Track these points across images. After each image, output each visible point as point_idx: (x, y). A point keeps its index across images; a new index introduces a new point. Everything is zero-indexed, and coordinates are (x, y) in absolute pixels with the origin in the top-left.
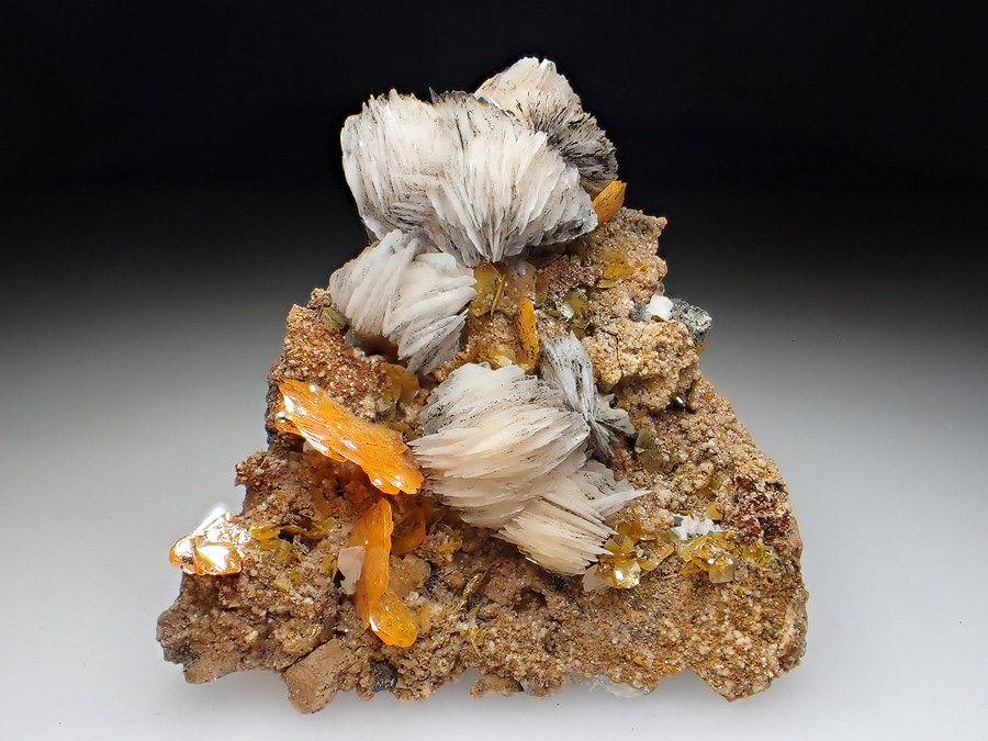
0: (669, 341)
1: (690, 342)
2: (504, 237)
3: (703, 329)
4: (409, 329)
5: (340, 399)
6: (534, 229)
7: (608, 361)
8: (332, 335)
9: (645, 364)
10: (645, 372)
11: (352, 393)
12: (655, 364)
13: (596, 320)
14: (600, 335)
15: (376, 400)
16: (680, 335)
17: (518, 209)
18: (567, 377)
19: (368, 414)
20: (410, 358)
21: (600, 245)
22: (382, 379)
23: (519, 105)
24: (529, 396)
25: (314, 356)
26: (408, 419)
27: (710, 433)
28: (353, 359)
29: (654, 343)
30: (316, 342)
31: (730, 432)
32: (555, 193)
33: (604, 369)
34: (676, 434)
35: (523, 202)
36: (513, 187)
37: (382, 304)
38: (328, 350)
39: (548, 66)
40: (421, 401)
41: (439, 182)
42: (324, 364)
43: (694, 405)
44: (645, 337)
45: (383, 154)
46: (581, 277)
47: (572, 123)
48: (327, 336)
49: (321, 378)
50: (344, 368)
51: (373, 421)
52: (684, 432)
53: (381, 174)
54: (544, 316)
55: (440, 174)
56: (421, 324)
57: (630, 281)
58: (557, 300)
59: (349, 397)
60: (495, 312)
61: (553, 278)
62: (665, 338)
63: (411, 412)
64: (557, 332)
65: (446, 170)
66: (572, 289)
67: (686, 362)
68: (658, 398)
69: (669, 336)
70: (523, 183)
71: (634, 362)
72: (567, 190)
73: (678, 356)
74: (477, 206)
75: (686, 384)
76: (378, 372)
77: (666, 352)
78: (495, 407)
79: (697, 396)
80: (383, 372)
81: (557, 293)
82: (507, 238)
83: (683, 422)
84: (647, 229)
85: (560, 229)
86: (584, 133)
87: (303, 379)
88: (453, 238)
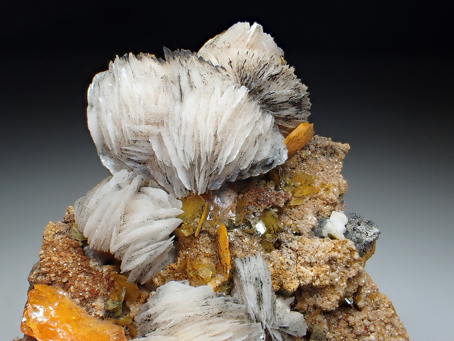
0: (339, 256)
1: (356, 256)
2: (207, 175)
3: (371, 239)
4: (129, 249)
5: (77, 300)
6: (231, 169)
7: (289, 272)
8: (75, 248)
9: (318, 277)
10: (317, 283)
11: (87, 296)
12: (326, 277)
13: (283, 236)
14: (285, 250)
15: (106, 301)
16: (347, 251)
17: (219, 153)
18: (250, 292)
19: (98, 313)
20: (130, 271)
21: (294, 169)
22: (111, 285)
23: (231, 62)
24: (217, 311)
25: (60, 266)
26: (131, 315)
27: (372, 328)
28: (90, 268)
29: (327, 259)
30: (63, 253)
31: (388, 327)
32: (250, 139)
33: (286, 279)
34: (345, 328)
35: (223, 147)
36: (215, 136)
37: (109, 229)
38: (71, 261)
39: (257, 28)
40: (142, 300)
41: (159, 130)
42: (67, 272)
43: (361, 304)
44: (320, 254)
45: (117, 107)
46: (274, 200)
47: (272, 76)
48: (71, 249)
49: (65, 283)
50: (82, 276)
51: (102, 318)
52: (351, 327)
53: (115, 123)
54: (240, 233)
55: (161, 123)
56: (138, 246)
57: (316, 199)
58: (253, 219)
59: (84, 299)
60: (201, 232)
61: (251, 201)
62: (336, 253)
63: (134, 309)
64: (251, 247)
65: (165, 120)
66: (266, 210)
67: (353, 273)
68: (329, 302)
69: (339, 252)
70: (224, 131)
71: (309, 274)
72: (260, 135)
73: (346, 267)
74: (187, 150)
75: (352, 289)
76: (108, 279)
77: (337, 265)
78: (189, 320)
79: (363, 296)
80: (112, 279)
81: (254, 214)
82: (211, 175)
83: (351, 319)
84: (334, 153)
85: (253, 167)
86: (282, 83)
87: (51, 283)
88: (168, 175)
